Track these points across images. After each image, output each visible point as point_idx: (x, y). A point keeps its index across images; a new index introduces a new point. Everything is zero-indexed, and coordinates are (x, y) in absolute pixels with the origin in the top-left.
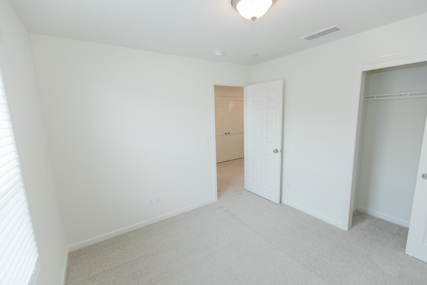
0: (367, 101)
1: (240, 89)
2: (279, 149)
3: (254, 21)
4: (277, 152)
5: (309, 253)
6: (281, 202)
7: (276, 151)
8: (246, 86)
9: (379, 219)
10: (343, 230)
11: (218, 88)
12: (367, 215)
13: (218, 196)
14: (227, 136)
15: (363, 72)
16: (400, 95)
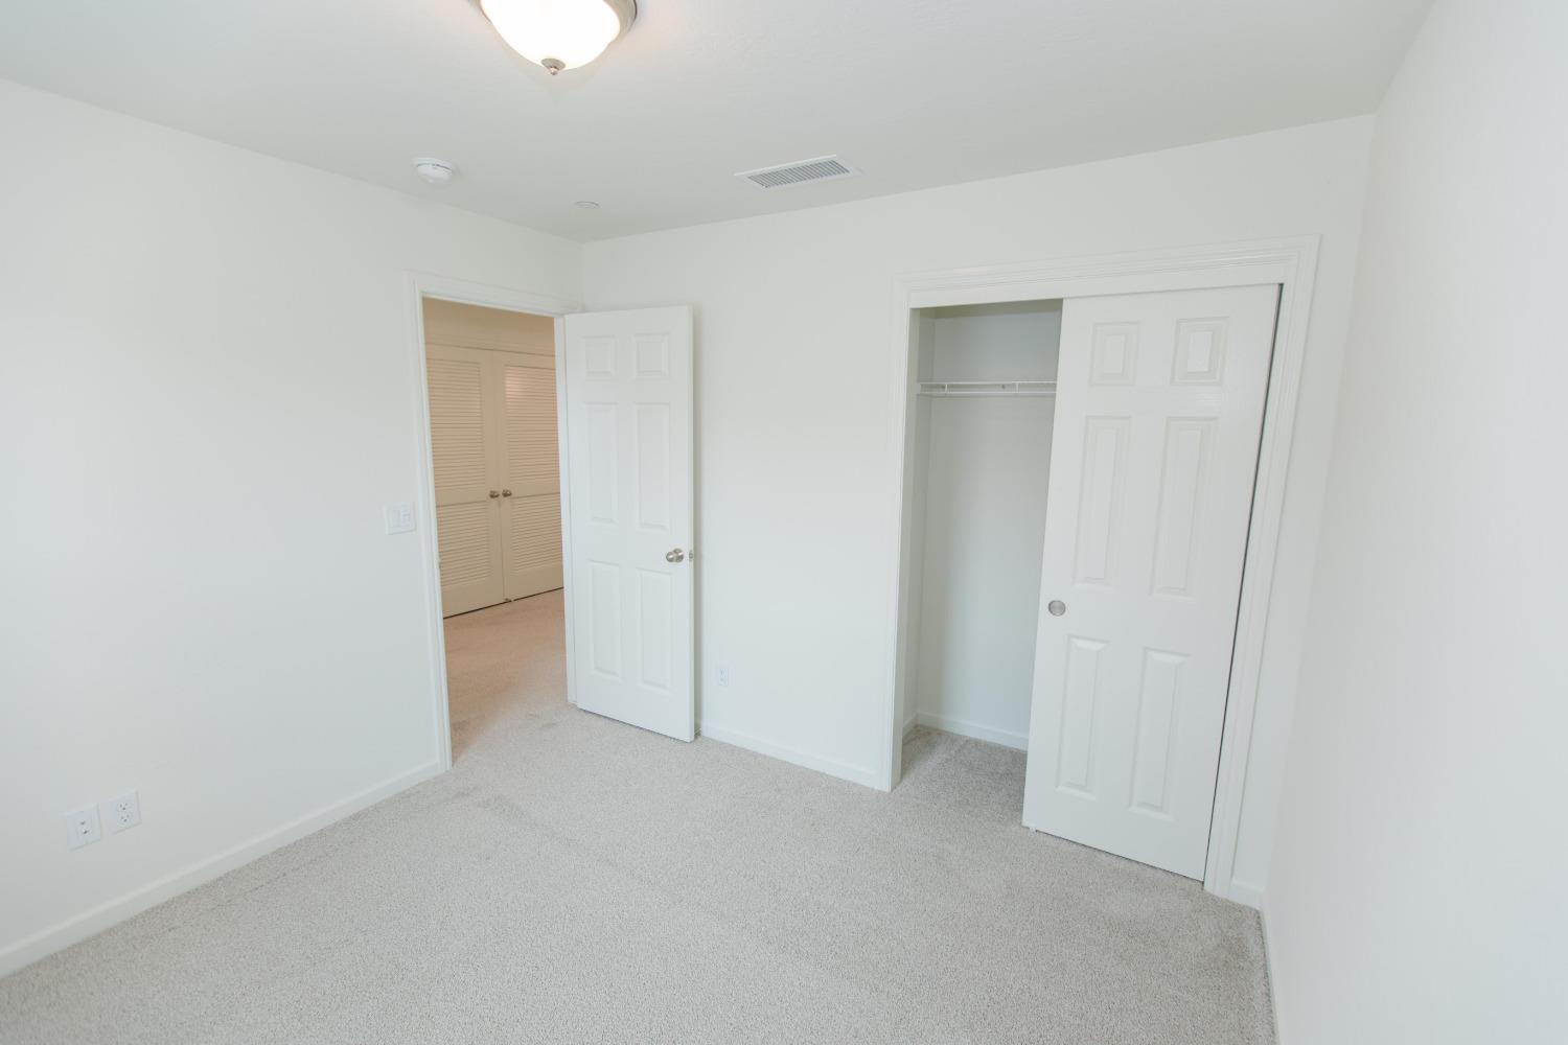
0: (931, 396)
1: (539, 327)
2: (686, 548)
3: (554, 74)
4: (680, 558)
5: (780, 890)
6: (697, 734)
7: (676, 557)
8: (562, 315)
9: (968, 741)
10: (880, 792)
11: (436, 310)
12: (940, 733)
13: (453, 748)
14: (499, 505)
15: (914, 311)
16: (1003, 386)
